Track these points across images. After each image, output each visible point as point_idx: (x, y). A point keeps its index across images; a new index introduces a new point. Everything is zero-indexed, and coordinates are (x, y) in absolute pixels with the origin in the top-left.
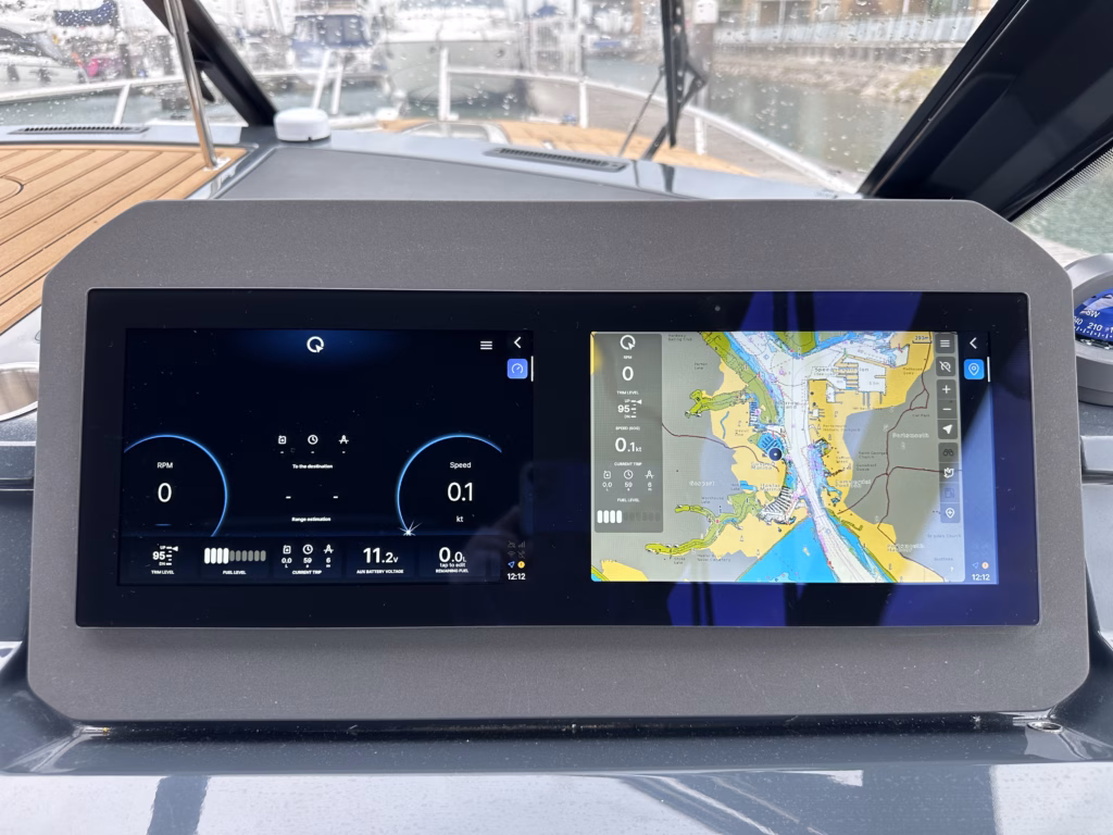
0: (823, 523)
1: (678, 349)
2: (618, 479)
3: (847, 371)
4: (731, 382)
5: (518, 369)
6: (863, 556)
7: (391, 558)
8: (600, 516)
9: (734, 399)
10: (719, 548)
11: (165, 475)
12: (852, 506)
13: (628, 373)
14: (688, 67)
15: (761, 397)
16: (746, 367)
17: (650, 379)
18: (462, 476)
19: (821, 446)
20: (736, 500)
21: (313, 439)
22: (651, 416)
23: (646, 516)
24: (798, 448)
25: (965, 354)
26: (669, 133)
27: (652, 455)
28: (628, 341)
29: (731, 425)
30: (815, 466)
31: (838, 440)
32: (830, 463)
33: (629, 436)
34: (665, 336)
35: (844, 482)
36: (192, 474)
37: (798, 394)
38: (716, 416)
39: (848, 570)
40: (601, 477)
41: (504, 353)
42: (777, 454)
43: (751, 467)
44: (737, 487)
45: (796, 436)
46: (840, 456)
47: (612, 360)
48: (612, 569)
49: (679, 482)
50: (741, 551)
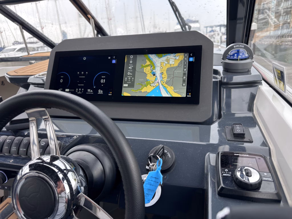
0: (161, 86)
1: (139, 58)
2: (128, 79)
3: (168, 61)
4: (148, 63)
5: (114, 61)
6: (167, 92)
7: (92, 91)
8: (125, 85)
9: (148, 66)
10: (143, 91)
11: (62, 78)
12: (166, 83)
13: (131, 62)
15: (152, 65)
16: (150, 60)
17: (134, 63)
18: (103, 79)
19: (162, 73)
20: (146, 83)
21: (83, 73)
22: (134, 69)
23: (132, 85)
24: (158, 74)
25: (190, 56)
27: (134, 75)
28: (132, 57)
29: (147, 70)
30: (160, 77)
31: (165, 73)
32: (163, 76)
33: (130, 72)
34: (138, 55)
35: (165, 79)
36: (66, 78)
37: (159, 65)
38: (145, 69)
39: (164, 94)
40: (125, 79)
41: (112, 59)
42: (154, 75)
43: (150, 77)
44: (147, 80)
45: (158, 72)
46: (165, 75)
47: (129, 60)
48: (125, 94)
49: (138, 79)
50: (147, 91)
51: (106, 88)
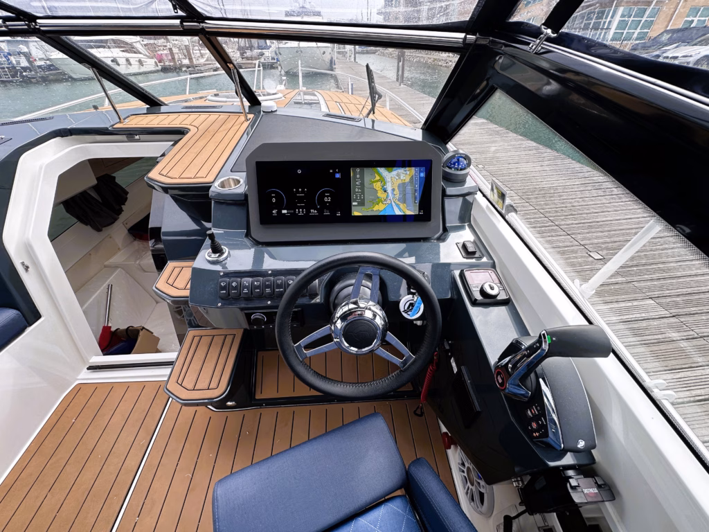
0: (393, 203)
1: (367, 171)
2: (357, 197)
3: (398, 175)
4: (378, 178)
5: (338, 176)
6: (400, 209)
7: (316, 211)
8: (354, 204)
9: (378, 181)
10: (375, 209)
11: (274, 197)
12: (399, 201)
13: (358, 176)
14: (377, 93)
15: (383, 180)
16: (379, 174)
17: (362, 178)
18: (327, 196)
19: (393, 190)
20: (377, 200)
21: (300, 190)
22: (362, 184)
23: (362, 203)
24: (389, 190)
25: (420, 172)
26: (372, 110)
27: (363, 193)
28: (358, 170)
29: (378, 186)
30: (392, 193)
31: (396, 188)
32: (395, 193)
33: (358, 188)
34: (365, 169)
35: (397, 196)
36: (278, 197)
37: (389, 180)
38: (374, 184)
39: (398, 212)
40: (353, 197)
41: (335, 172)
42: (385, 191)
43: (381, 194)
44: (378, 198)
45: (389, 187)
46: (397, 191)
47: (355, 173)
48: (356, 213)
49: (368, 197)
50: (379, 209)
51: (333, 207)
